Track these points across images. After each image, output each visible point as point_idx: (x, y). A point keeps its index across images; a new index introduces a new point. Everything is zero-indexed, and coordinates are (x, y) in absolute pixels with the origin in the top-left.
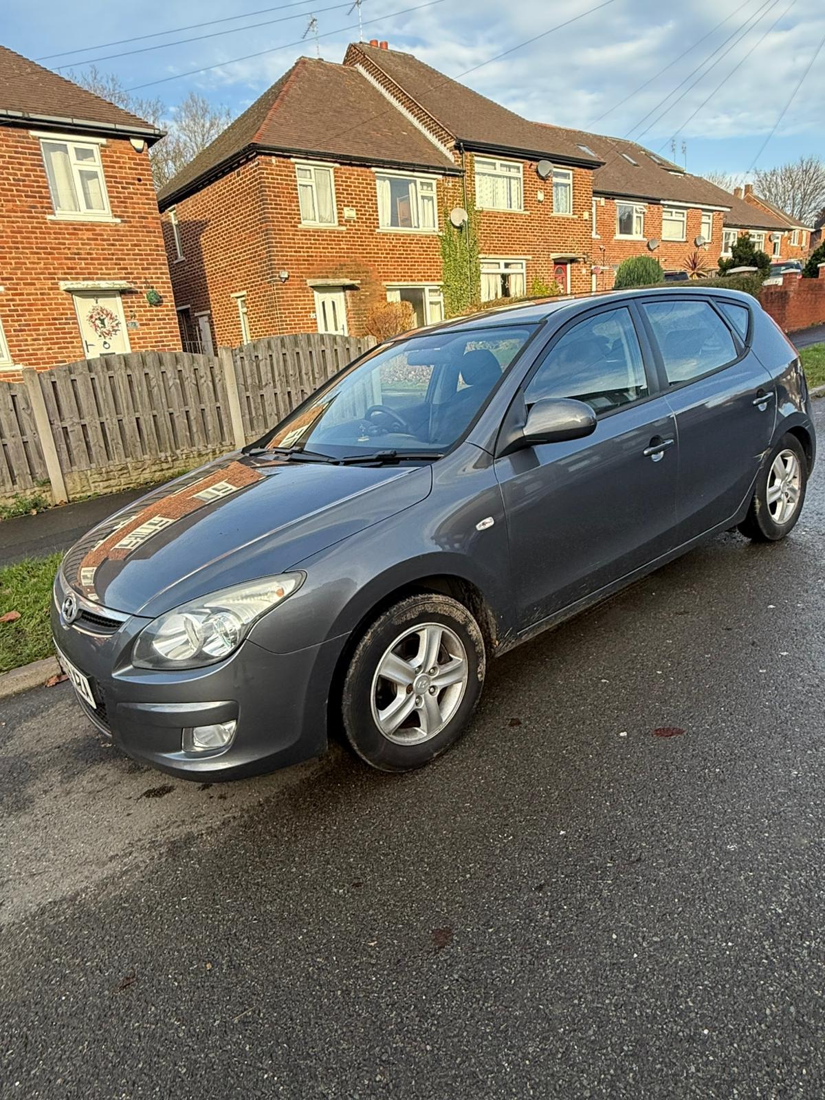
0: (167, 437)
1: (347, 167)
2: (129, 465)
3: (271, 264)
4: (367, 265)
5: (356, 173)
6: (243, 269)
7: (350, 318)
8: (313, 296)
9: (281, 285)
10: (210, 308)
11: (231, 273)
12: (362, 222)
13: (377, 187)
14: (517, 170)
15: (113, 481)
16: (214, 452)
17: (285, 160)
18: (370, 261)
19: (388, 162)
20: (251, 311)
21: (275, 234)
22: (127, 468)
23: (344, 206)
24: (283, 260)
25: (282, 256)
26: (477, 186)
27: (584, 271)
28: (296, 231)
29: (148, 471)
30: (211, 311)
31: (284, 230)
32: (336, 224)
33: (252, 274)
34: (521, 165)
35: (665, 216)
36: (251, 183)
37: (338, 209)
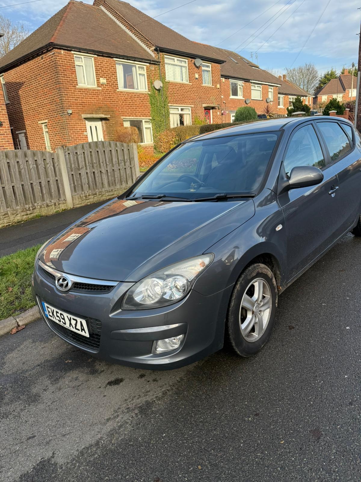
0: (29, 196)
1: (101, 57)
2: (9, 212)
3: (62, 106)
4: (113, 108)
5: (105, 60)
6: (46, 108)
7: (105, 135)
8: (85, 123)
9: (68, 117)
10: (25, 129)
11: (38, 110)
12: (110, 86)
13: (117, 68)
14: (185, 62)
16: (55, 204)
17: (68, 52)
18: (114, 106)
19: (122, 56)
20: (50, 131)
21: (64, 90)
22: (7, 214)
23: (100, 77)
24: (68, 104)
25: (68, 102)
26: (166, 70)
27: (218, 113)
28: (75, 89)
29: (19, 215)
30: (26, 131)
31: (69, 88)
32: (96, 86)
33: (51, 111)
34: (187, 60)
35: (252, 88)
36: (50, 63)
37: (97, 78)
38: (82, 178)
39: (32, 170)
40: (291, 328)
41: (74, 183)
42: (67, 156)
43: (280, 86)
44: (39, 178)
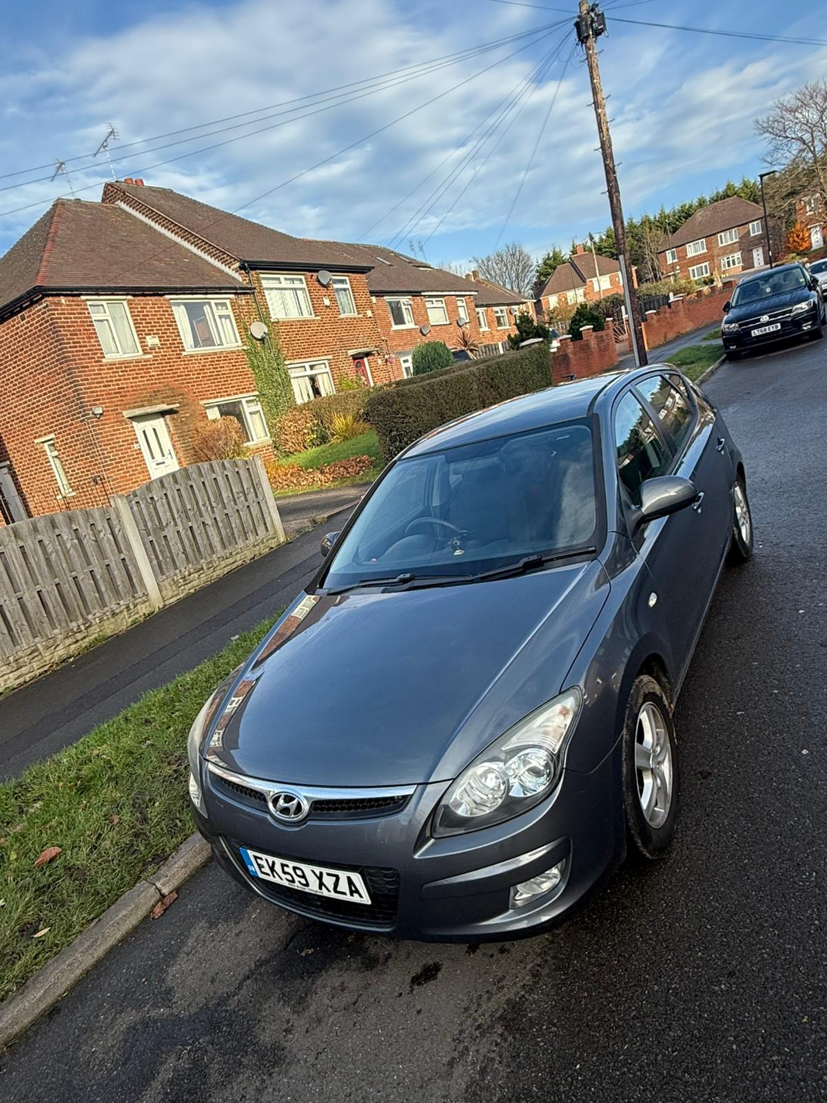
0: (75, 603)
1: (141, 298)
2: (38, 645)
3: (81, 403)
4: (181, 387)
5: (150, 302)
6: (46, 412)
7: (176, 441)
8: (132, 427)
9: (96, 421)
10: (9, 459)
11: (31, 418)
12: (167, 348)
13: (174, 313)
14: (300, 281)
15: (24, 669)
16: (128, 608)
17: (75, 298)
18: (183, 384)
19: (181, 289)
20: (63, 453)
21: (79, 372)
22: (37, 650)
23: (146, 334)
24: (93, 397)
25: (91, 392)
26: (268, 300)
27: (380, 362)
28: (101, 366)
29: (61, 647)
30: (11, 462)
31: (88, 367)
32: (141, 353)
33: (59, 416)
34: (303, 277)
35: (428, 305)
36: (41, 325)
37: (140, 339)
38: (171, 544)
39: (72, 551)
40: (706, 775)
41: (157, 558)
42: (135, 508)
43: (476, 293)
44: (89, 563)
